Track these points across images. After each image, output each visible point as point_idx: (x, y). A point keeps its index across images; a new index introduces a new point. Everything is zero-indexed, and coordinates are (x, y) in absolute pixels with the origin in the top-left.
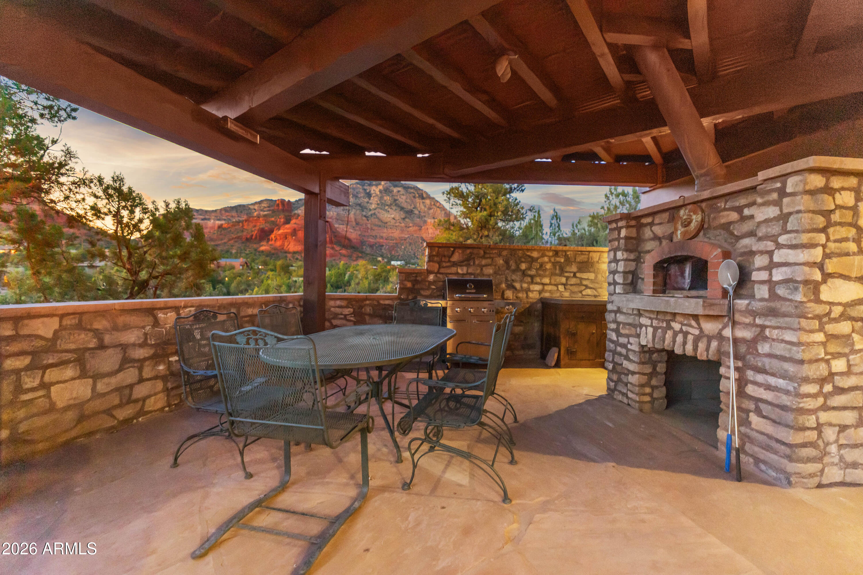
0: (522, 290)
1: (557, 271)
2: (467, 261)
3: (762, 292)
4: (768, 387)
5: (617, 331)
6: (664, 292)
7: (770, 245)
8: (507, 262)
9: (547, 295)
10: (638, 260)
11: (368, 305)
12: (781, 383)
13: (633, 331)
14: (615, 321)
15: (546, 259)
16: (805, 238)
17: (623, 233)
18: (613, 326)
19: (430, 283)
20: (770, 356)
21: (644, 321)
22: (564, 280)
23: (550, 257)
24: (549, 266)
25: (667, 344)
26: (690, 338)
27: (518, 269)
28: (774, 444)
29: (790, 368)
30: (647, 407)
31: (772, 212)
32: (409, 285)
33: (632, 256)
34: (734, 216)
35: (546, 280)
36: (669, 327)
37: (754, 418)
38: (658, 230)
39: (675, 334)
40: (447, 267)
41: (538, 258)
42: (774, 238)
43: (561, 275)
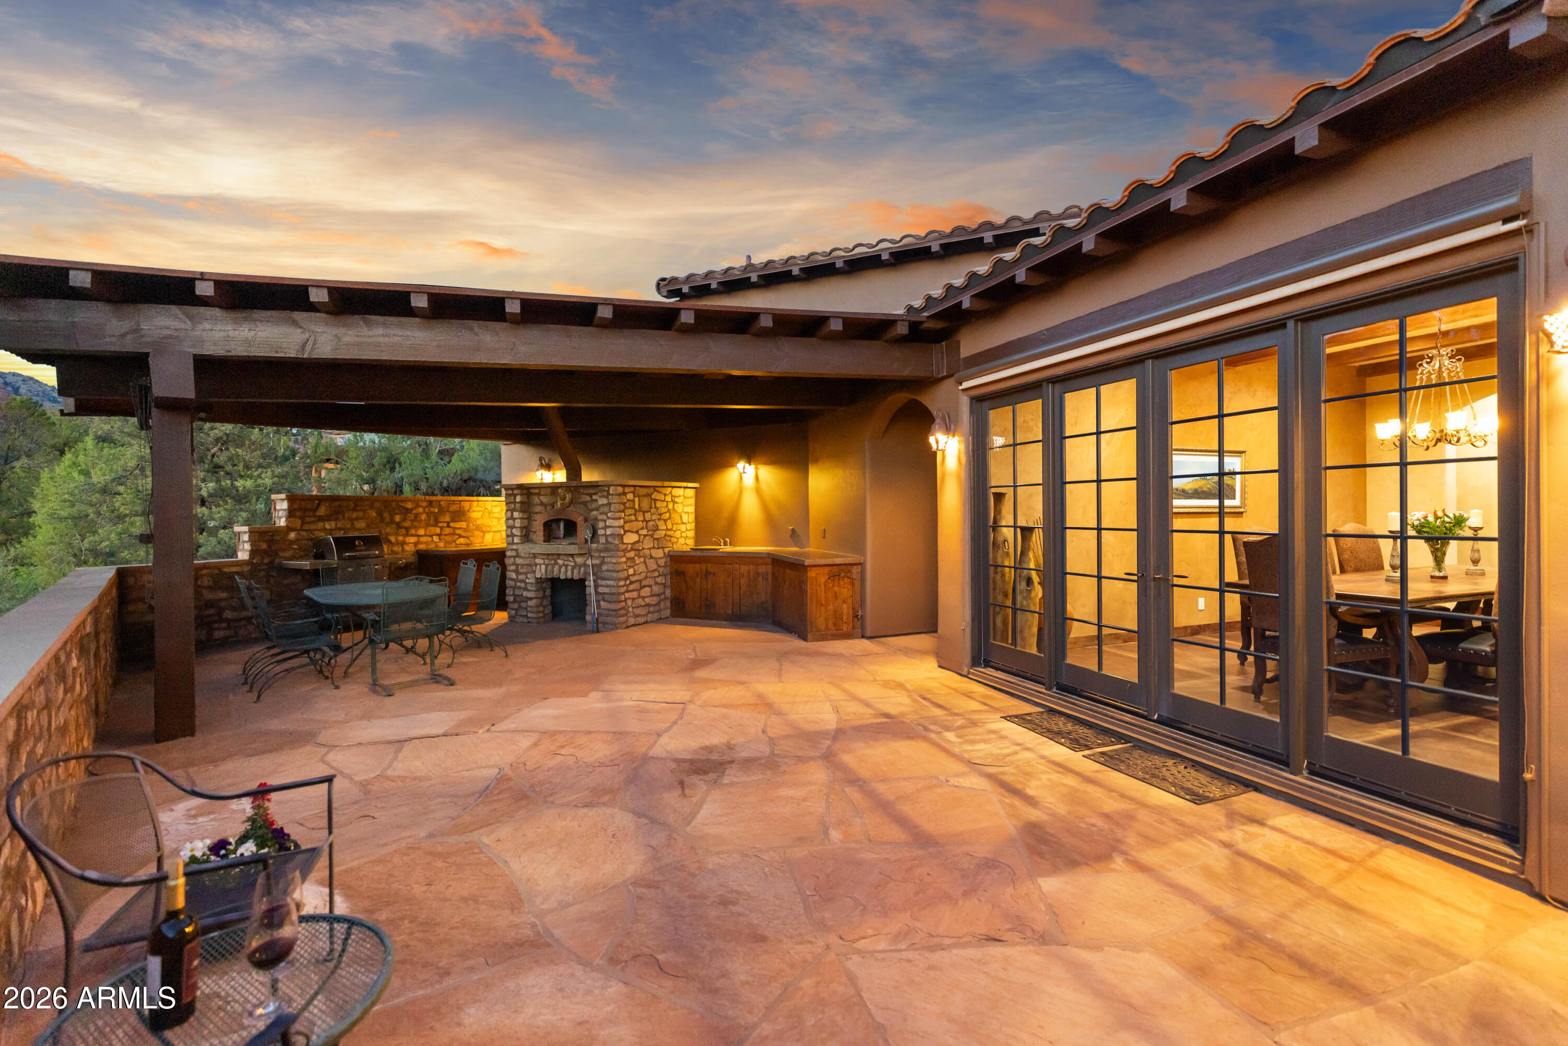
0: (398, 543)
1: (432, 522)
2: (335, 515)
3: (603, 540)
4: (607, 586)
5: (517, 572)
6: (549, 541)
7: (605, 517)
8: (380, 514)
9: (422, 547)
10: (529, 519)
11: (205, 575)
12: (612, 583)
13: (530, 569)
14: (514, 564)
15: (421, 510)
16: (617, 515)
17: (518, 499)
18: (513, 568)
19: (292, 542)
20: (608, 571)
21: (538, 561)
22: (438, 530)
23: (425, 508)
24: (423, 517)
25: (555, 574)
26: (569, 568)
27: (392, 521)
28: (611, 613)
29: (614, 574)
30: (542, 620)
31: (604, 501)
32: (264, 546)
33: (525, 516)
34: (588, 498)
35: (422, 532)
36: (556, 563)
37: (602, 603)
38: (544, 499)
39: (560, 567)
40: (311, 522)
41: (412, 509)
42: (606, 514)
43: (436, 525)
